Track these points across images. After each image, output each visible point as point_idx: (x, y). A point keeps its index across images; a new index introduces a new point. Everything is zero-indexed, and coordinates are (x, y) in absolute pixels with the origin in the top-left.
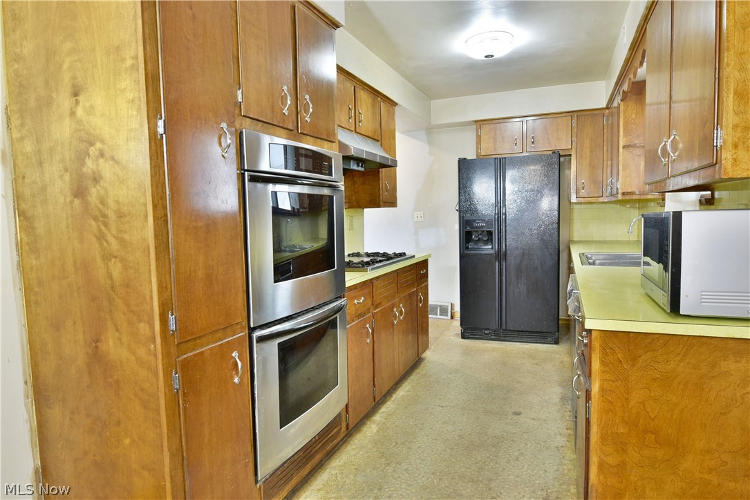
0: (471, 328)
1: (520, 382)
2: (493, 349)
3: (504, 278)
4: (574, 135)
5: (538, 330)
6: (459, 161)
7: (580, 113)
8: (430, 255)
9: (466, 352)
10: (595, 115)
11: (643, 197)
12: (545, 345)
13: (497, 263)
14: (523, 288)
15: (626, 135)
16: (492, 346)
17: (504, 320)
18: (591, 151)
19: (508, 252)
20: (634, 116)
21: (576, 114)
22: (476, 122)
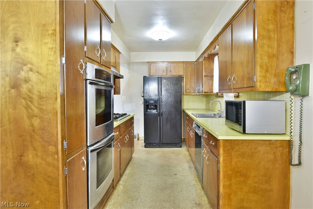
0: (148, 144)
1: (172, 163)
2: (158, 151)
3: (161, 123)
4: (185, 70)
5: (174, 143)
6: (144, 77)
7: (187, 63)
8: (134, 115)
9: (148, 153)
10: (192, 64)
11: (211, 94)
12: (177, 148)
13: (159, 117)
14: (168, 127)
15: (205, 72)
16: (157, 150)
17: (162, 139)
18: (191, 76)
19: (163, 113)
20: (207, 66)
21: (185, 63)
22: (148, 62)
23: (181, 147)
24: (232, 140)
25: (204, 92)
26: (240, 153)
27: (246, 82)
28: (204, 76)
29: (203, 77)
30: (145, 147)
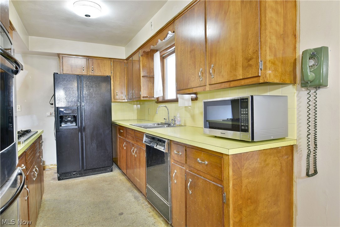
0: (63, 174)
1: (109, 196)
2: (82, 182)
3: (84, 141)
4: (112, 70)
5: (103, 166)
6: (54, 75)
7: (114, 60)
8: (43, 131)
10: (121, 62)
12: (107, 173)
13: (80, 133)
14: (94, 145)
16: (79, 180)
17: (85, 164)
18: (120, 78)
19: (86, 127)
21: (112, 60)
22: (58, 55)
23: (112, 171)
24: (242, 154)
25: (143, 97)
26: (250, 171)
27: (241, 71)
28: (143, 76)
29: (141, 78)
30: (59, 179)
